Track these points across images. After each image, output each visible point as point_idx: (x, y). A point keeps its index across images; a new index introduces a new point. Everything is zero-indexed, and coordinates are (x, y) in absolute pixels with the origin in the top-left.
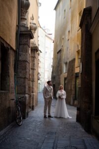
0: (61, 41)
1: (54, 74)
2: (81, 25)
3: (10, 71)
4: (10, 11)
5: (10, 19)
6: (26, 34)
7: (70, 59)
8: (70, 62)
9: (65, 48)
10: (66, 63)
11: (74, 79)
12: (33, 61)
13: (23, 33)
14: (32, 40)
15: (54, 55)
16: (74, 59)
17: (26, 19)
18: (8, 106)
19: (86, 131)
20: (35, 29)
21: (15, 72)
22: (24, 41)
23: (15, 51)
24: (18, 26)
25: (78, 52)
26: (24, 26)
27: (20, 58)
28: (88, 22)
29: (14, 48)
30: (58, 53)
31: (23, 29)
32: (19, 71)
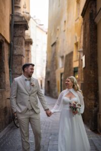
0: (55, 32)
1: (49, 70)
2: (83, 15)
3: (5, 67)
6: (21, 25)
7: (67, 53)
8: (67, 56)
9: (60, 41)
10: (62, 57)
12: (28, 55)
13: (18, 23)
14: (26, 32)
15: (48, 48)
17: (20, 8)
18: (4, 106)
20: (29, 19)
21: (10, 68)
22: (19, 32)
23: (9, 45)
24: (12, 16)
25: (77, 44)
26: (18, 15)
27: (15, 52)
28: (92, 11)
29: (9, 41)
30: (52, 46)
31: (17, 19)
32: (14, 66)
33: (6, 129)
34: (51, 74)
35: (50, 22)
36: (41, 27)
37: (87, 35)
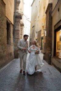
0: (34, 22)
1: (31, 38)
2: (46, 13)
3: (11, 35)
4: (11, 4)
5: (11, 8)
6: (19, 17)
7: (39, 30)
8: (39, 32)
9: (36, 25)
10: (37, 32)
11: (41, 40)
12: (22, 31)
13: (17, 16)
14: (21, 20)
15: (31, 28)
16: (41, 30)
17: (18, 9)
18: (10, 52)
19: (49, 64)
20: (23, 15)
21: (13, 35)
22: (18, 20)
23: (13, 25)
24: (15, 13)
25: (43, 27)
26: (17, 13)
27: (16, 29)
28: (50, 11)
29: (13, 23)
30: (33, 27)
31: (17, 14)
32: (15, 35)
33: (11, 62)
34: (32, 39)
35: (32, 17)
36: (28, 19)
37: (47, 22)
